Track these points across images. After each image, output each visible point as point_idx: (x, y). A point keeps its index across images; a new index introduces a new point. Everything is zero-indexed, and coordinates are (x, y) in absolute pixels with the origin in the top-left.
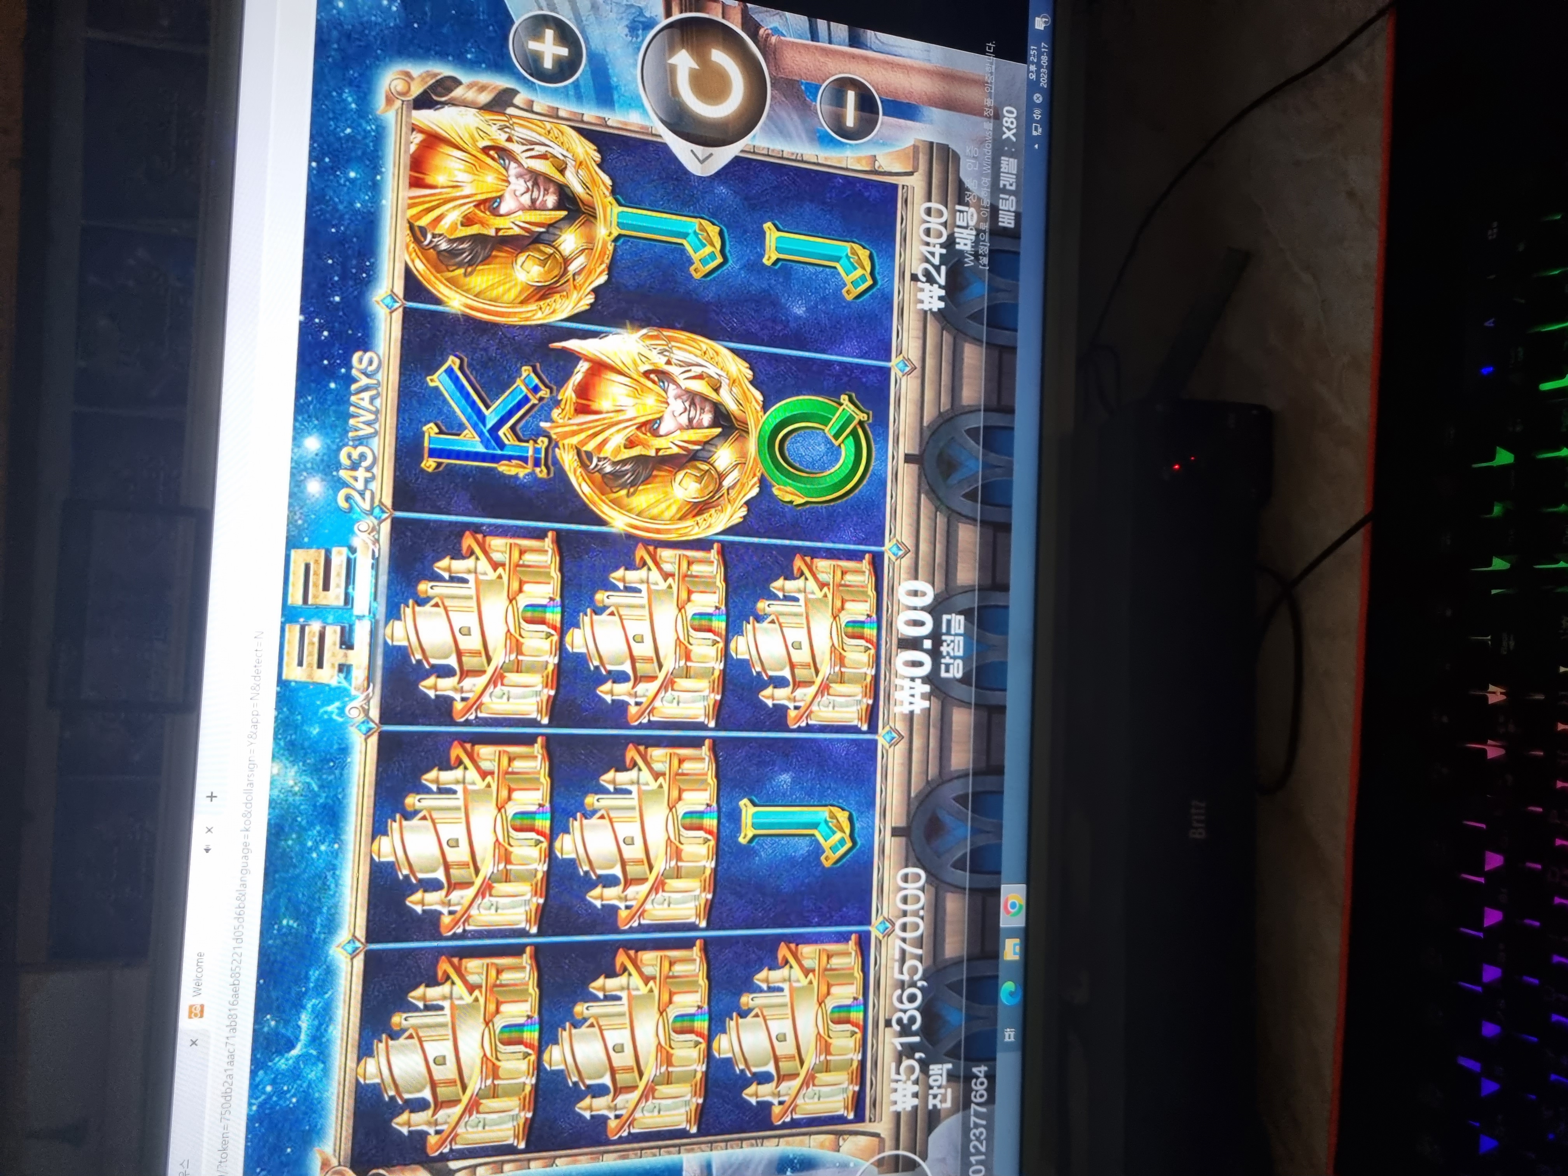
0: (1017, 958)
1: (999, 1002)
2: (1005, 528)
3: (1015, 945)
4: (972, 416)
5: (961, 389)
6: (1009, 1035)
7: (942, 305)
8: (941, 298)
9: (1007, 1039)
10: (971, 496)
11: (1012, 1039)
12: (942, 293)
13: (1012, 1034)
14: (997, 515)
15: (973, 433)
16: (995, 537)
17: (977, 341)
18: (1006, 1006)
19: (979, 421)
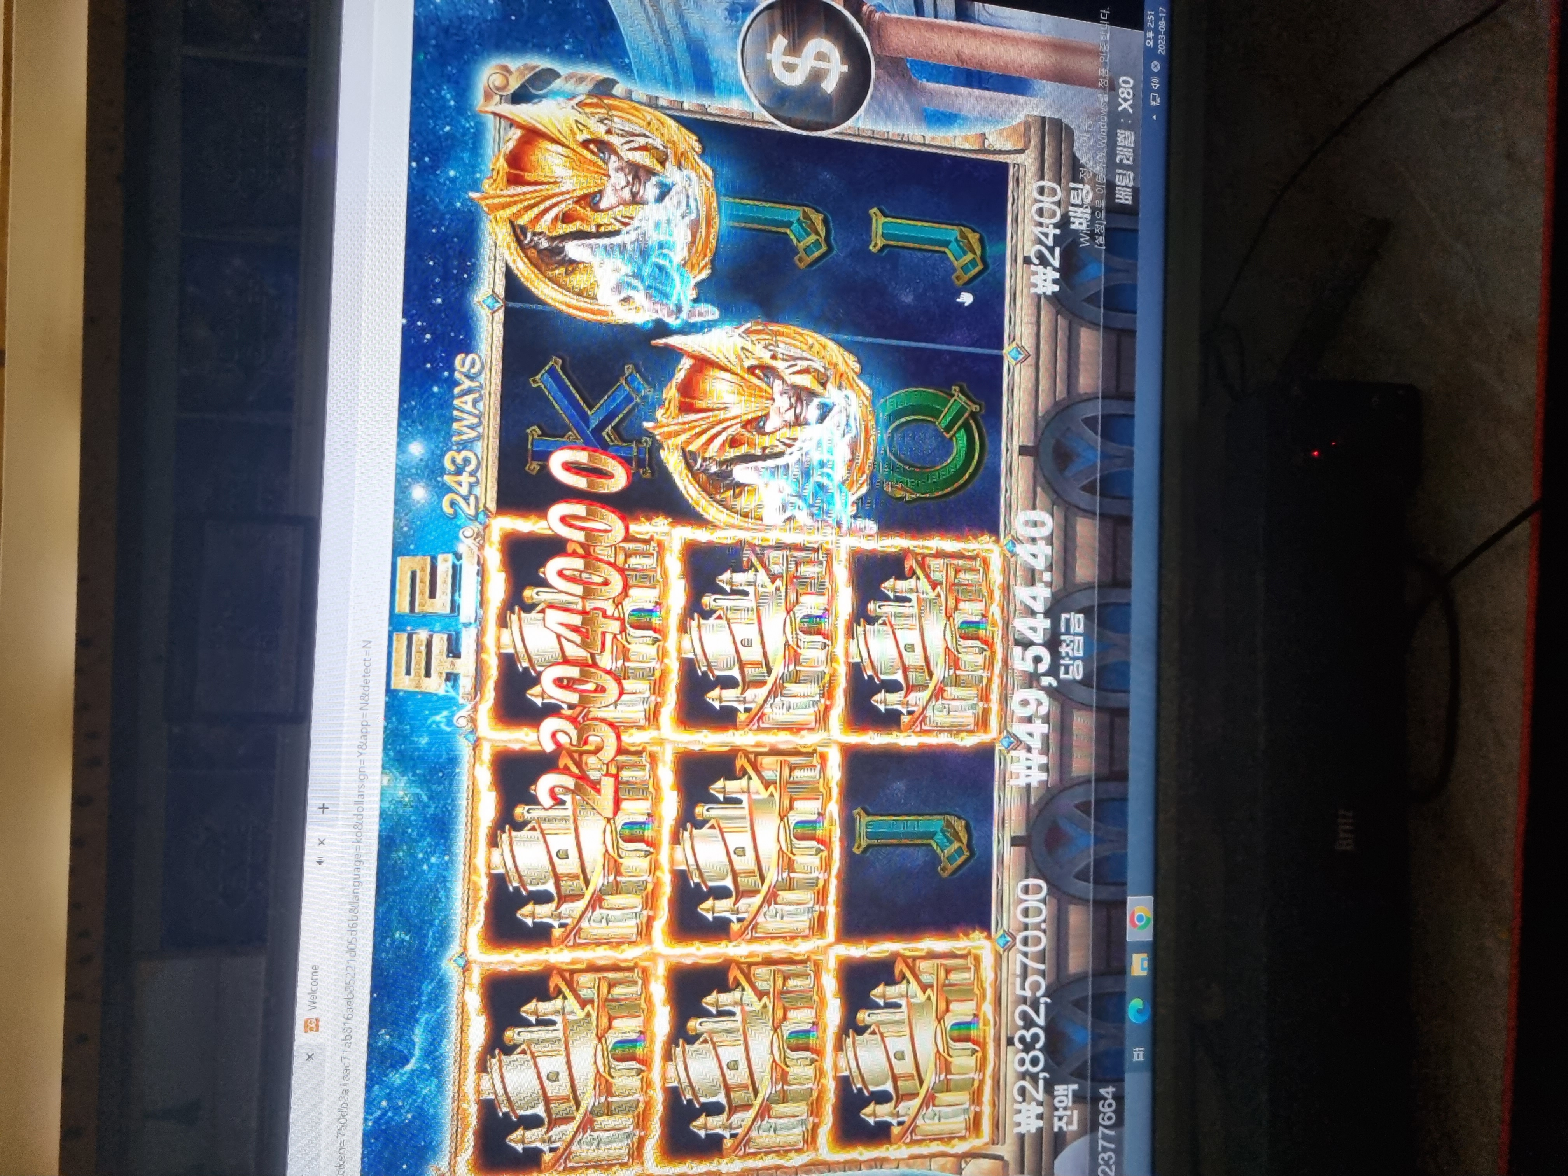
0: (1145, 973)
1: (1127, 1020)
2: (1125, 521)
3: (1143, 960)
4: (1090, 404)
5: (1077, 377)
6: (1138, 1055)
7: (1056, 288)
8: (1055, 281)
9: (1136, 1059)
10: (1089, 489)
11: (1141, 1059)
12: (1057, 275)
13: (1141, 1053)
14: (1117, 508)
15: (1090, 422)
16: (1115, 531)
17: (1094, 325)
18: (1133, 1025)
19: (1096, 409)
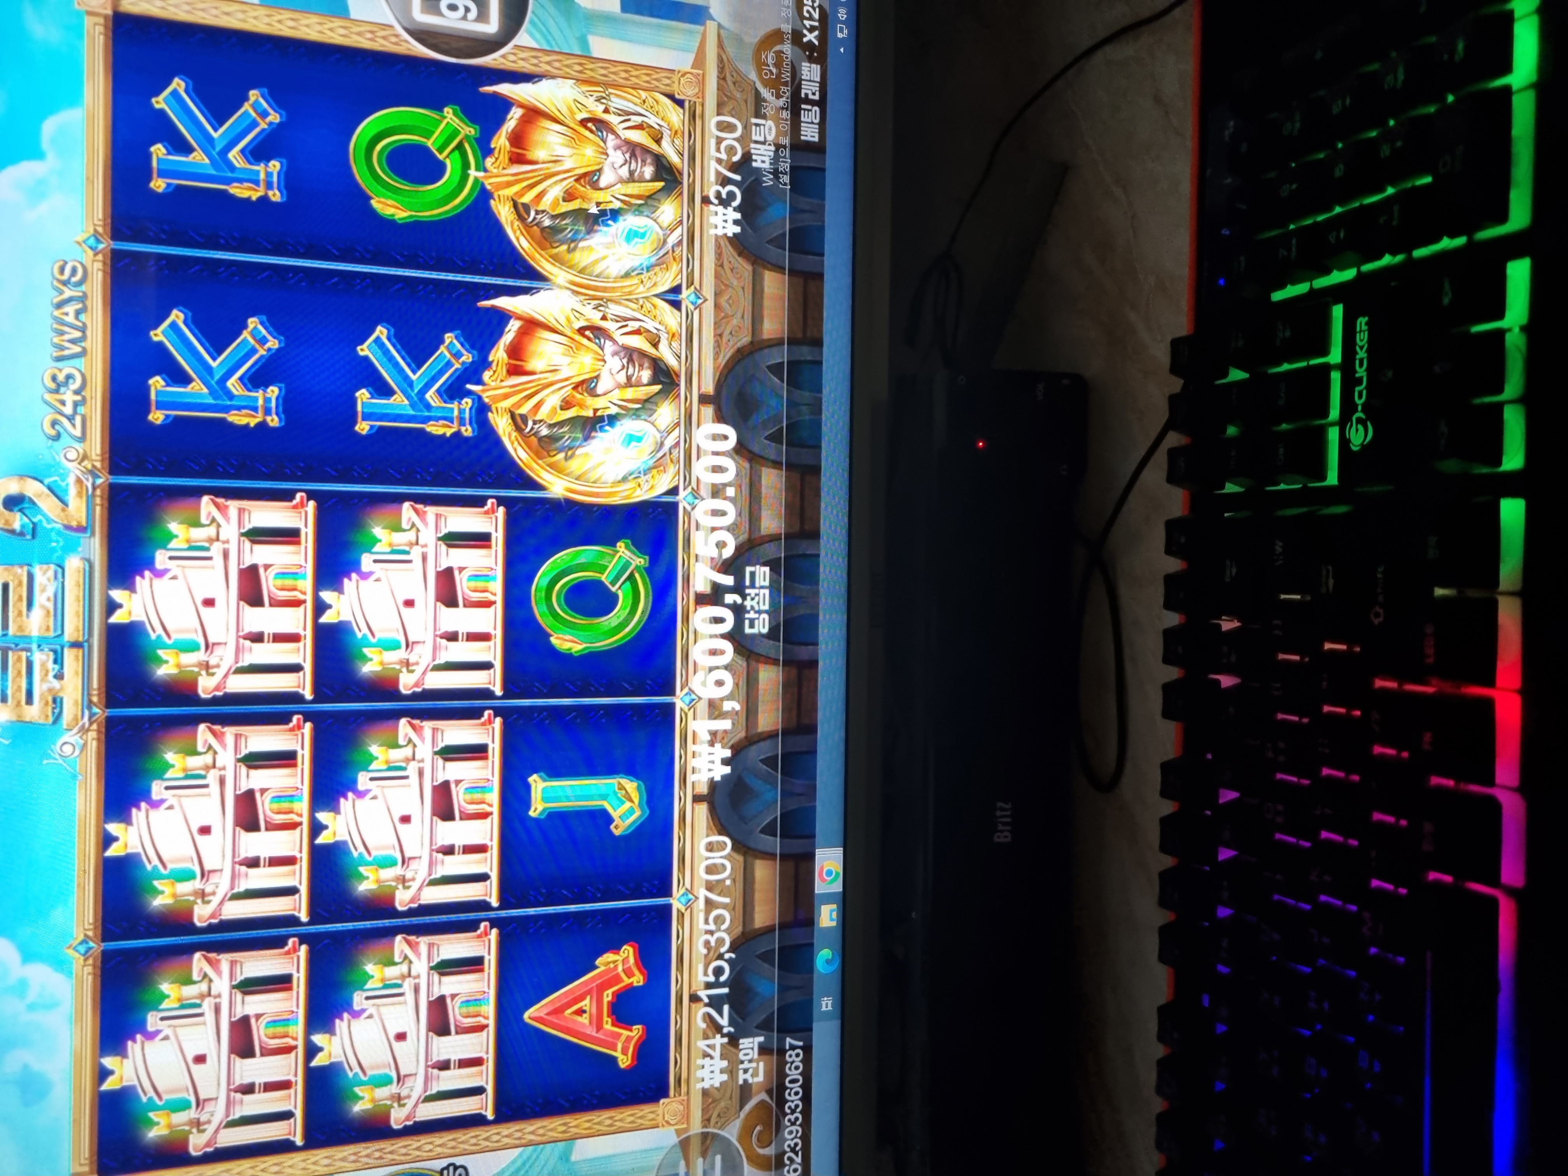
0: (834, 924)
1: (815, 971)
2: (814, 470)
3: (832, 911)
4: (776, 350)
5: (762, 321)
6: (827, 1004)
8: (736, 222)
9: (824, 1009)
10: (775, 438)
11: (830, 1008)
12: (738, 216)
13: (830, 1003)
14: (804, 457)
15: (776, 369)
16: (802, 481)
17: (779, 268)
18: (820, 973)
19: (782, 356)
